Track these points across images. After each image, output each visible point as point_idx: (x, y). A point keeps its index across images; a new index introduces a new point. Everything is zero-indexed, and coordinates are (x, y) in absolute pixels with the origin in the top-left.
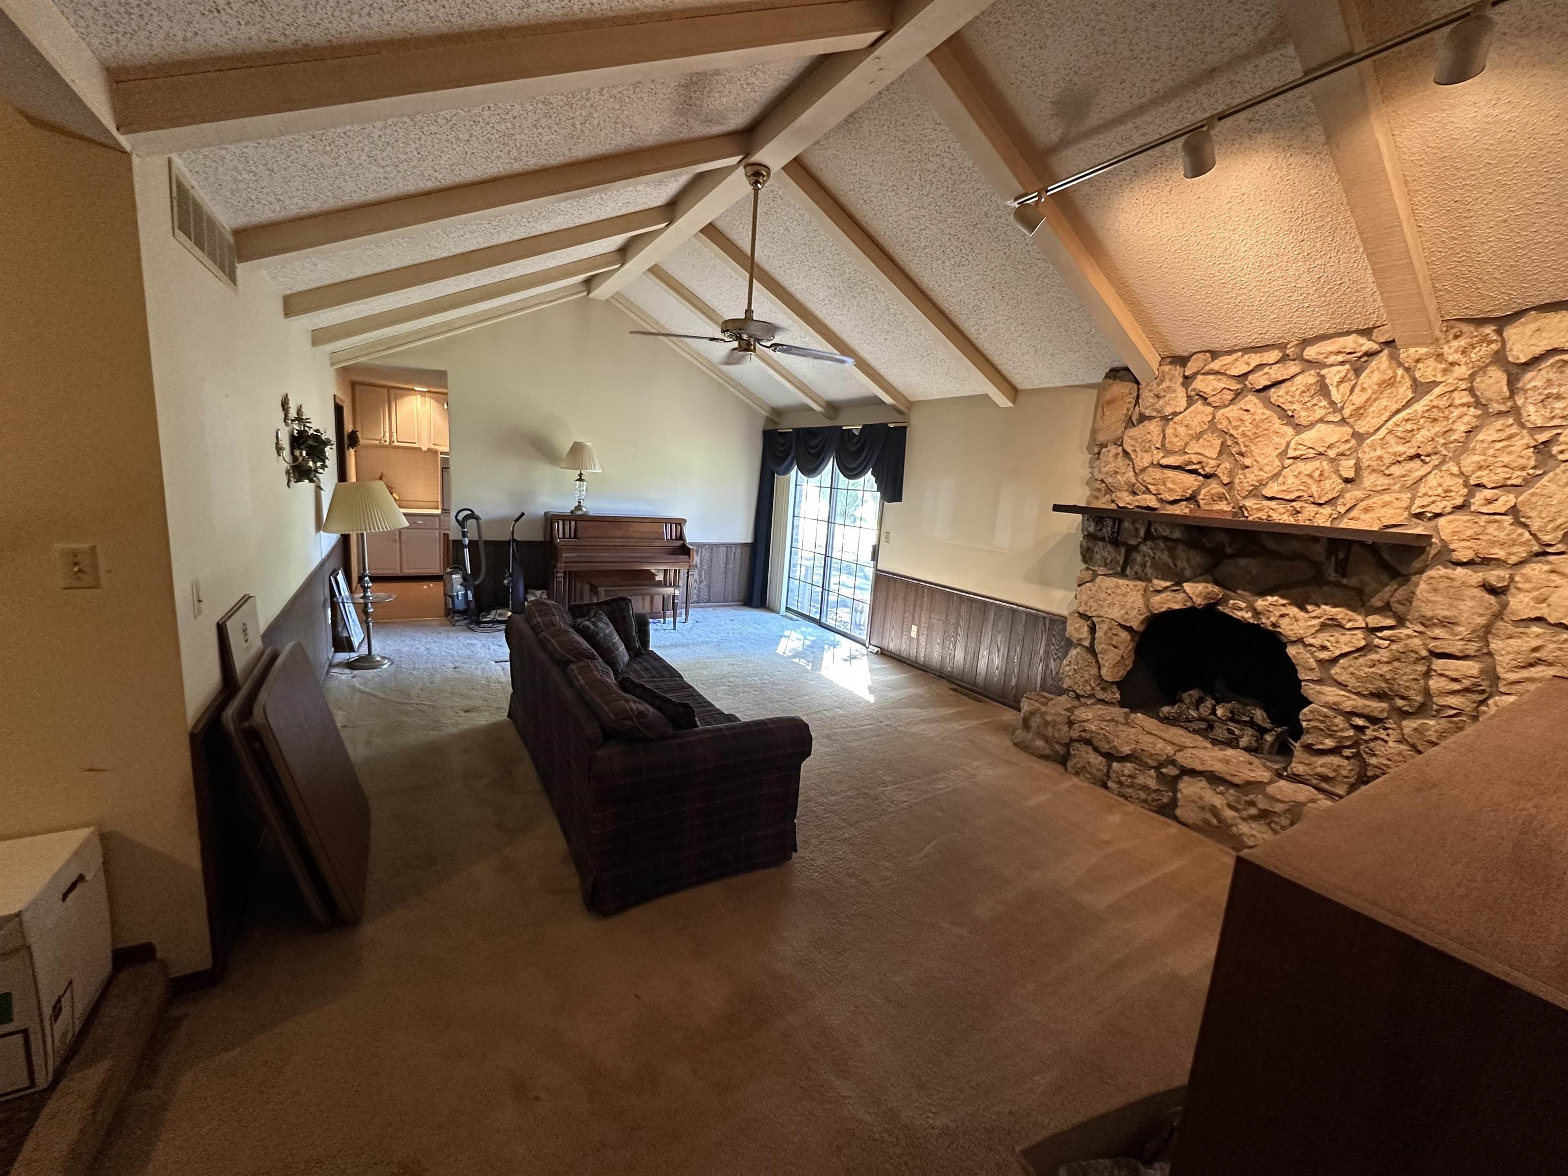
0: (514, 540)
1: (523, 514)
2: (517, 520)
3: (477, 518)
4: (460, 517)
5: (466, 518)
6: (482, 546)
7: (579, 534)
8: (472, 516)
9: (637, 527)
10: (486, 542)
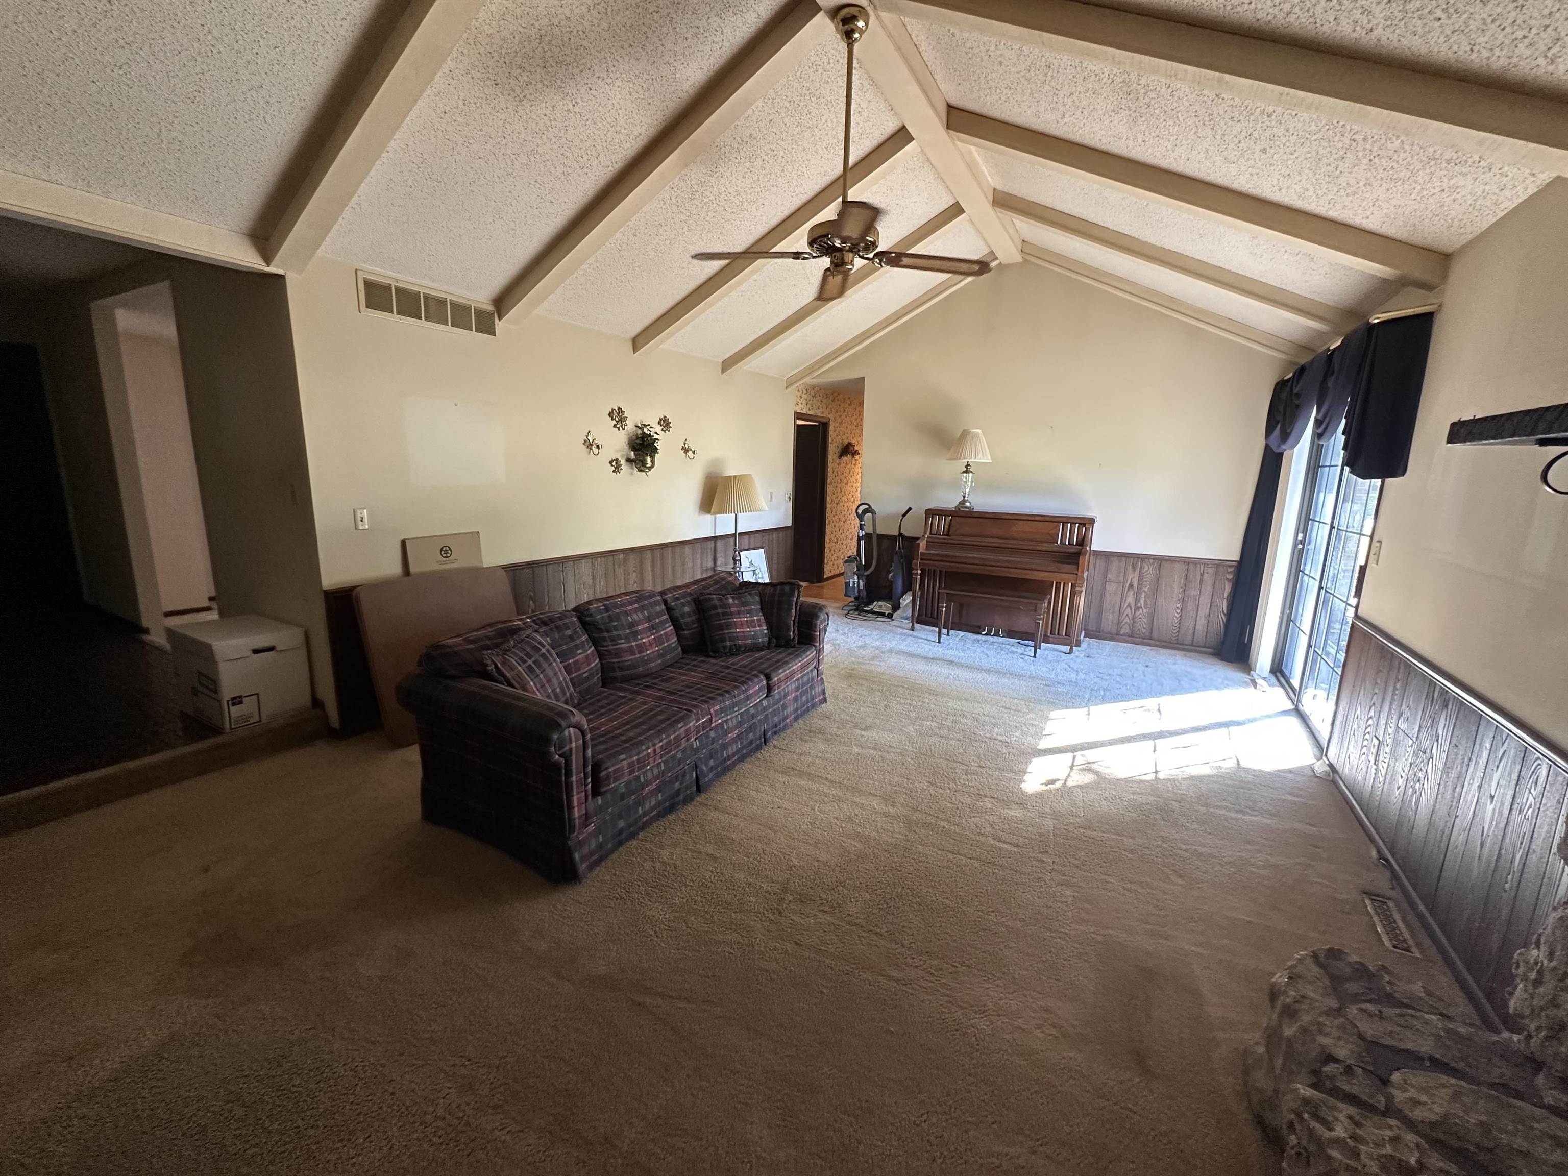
0: (900, 534)
1: (910, 509)
2: (904, 515)
3: (873, 513)
4: (860, 511)
5: (865, 512)
6: (875, 539)
7: (951, 531)
8: (869, 510)
9: (1020, 527)
10: (880, 537)
